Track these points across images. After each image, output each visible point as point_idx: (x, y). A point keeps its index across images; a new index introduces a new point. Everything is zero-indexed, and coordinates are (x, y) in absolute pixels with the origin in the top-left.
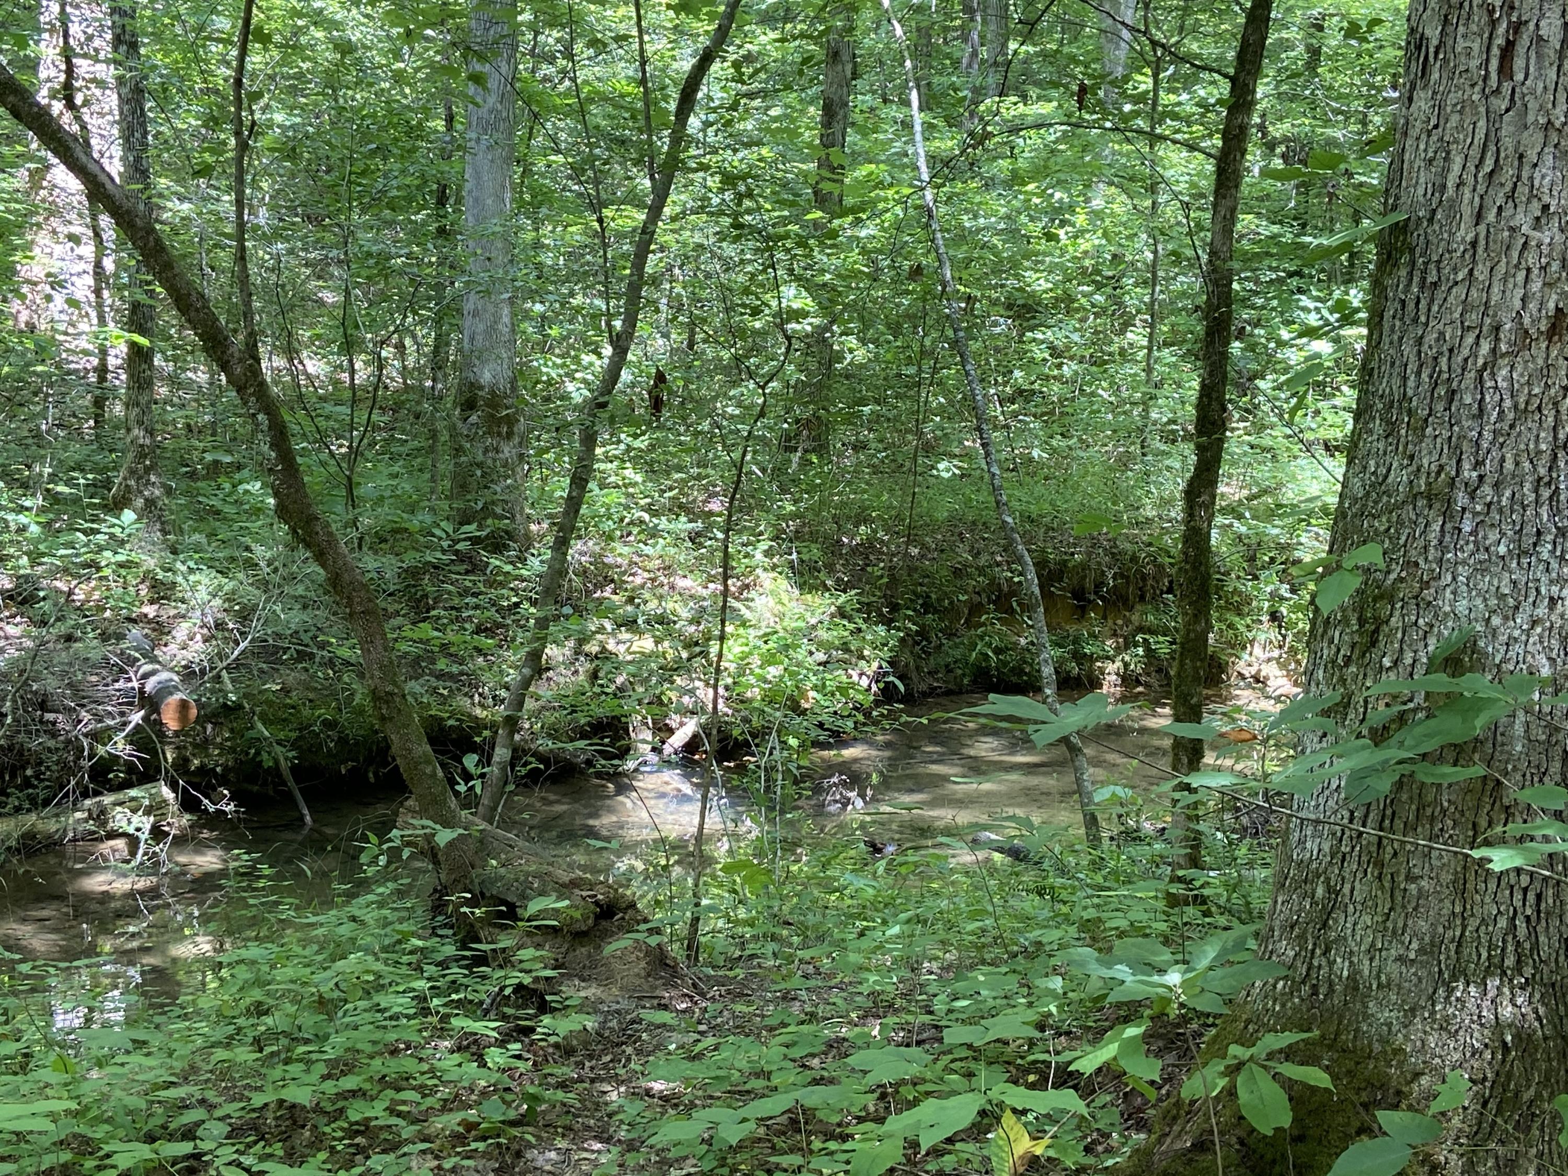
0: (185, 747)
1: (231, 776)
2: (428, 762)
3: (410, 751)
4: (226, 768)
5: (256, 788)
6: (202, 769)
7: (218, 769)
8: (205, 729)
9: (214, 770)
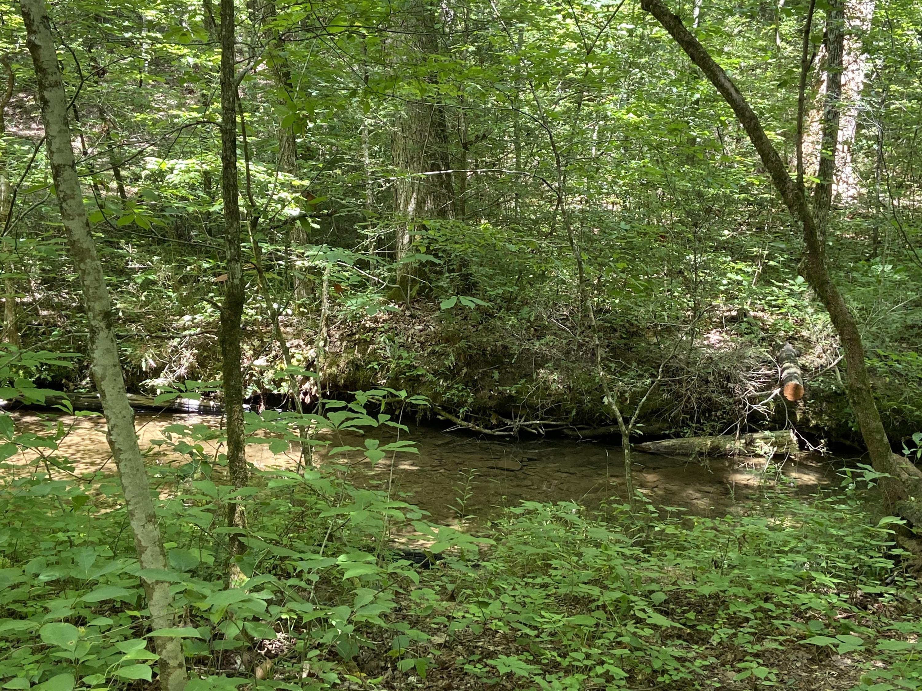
0: (808, 413)
1: (834, 433)
2: (879, 432)
3: (868, 424)
4: (830, 428)
5: (848, 443)
6: (816, 426)
7: (826, 428)
8: (822, 404)
9: (823, 428)
